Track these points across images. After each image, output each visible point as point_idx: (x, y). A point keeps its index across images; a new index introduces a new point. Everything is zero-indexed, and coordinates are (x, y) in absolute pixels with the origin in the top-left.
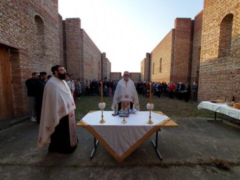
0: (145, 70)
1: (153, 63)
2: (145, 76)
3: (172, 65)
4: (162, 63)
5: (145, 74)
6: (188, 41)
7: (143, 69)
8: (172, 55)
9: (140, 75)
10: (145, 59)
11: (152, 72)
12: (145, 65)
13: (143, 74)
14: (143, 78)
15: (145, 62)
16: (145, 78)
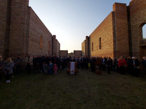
0: (85, 48)
1: (91, 43)
2: (85, 52)
3: (114, 41)
4: (102, 41)
5: (85, 51)
6: (126, 22)
7: (84, 48)
8: (114, 33)
9: (81, 53)
10: (85, 40)
11: (91, 50)
12: (85, 45)
13: (84, 51)
14: (84, 54)
15: (85, 42)
16: (86, 54)
